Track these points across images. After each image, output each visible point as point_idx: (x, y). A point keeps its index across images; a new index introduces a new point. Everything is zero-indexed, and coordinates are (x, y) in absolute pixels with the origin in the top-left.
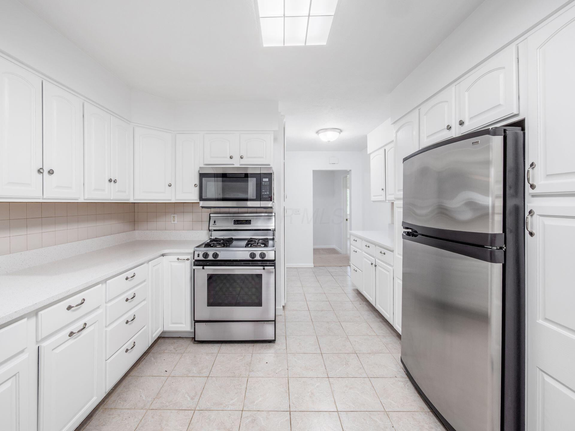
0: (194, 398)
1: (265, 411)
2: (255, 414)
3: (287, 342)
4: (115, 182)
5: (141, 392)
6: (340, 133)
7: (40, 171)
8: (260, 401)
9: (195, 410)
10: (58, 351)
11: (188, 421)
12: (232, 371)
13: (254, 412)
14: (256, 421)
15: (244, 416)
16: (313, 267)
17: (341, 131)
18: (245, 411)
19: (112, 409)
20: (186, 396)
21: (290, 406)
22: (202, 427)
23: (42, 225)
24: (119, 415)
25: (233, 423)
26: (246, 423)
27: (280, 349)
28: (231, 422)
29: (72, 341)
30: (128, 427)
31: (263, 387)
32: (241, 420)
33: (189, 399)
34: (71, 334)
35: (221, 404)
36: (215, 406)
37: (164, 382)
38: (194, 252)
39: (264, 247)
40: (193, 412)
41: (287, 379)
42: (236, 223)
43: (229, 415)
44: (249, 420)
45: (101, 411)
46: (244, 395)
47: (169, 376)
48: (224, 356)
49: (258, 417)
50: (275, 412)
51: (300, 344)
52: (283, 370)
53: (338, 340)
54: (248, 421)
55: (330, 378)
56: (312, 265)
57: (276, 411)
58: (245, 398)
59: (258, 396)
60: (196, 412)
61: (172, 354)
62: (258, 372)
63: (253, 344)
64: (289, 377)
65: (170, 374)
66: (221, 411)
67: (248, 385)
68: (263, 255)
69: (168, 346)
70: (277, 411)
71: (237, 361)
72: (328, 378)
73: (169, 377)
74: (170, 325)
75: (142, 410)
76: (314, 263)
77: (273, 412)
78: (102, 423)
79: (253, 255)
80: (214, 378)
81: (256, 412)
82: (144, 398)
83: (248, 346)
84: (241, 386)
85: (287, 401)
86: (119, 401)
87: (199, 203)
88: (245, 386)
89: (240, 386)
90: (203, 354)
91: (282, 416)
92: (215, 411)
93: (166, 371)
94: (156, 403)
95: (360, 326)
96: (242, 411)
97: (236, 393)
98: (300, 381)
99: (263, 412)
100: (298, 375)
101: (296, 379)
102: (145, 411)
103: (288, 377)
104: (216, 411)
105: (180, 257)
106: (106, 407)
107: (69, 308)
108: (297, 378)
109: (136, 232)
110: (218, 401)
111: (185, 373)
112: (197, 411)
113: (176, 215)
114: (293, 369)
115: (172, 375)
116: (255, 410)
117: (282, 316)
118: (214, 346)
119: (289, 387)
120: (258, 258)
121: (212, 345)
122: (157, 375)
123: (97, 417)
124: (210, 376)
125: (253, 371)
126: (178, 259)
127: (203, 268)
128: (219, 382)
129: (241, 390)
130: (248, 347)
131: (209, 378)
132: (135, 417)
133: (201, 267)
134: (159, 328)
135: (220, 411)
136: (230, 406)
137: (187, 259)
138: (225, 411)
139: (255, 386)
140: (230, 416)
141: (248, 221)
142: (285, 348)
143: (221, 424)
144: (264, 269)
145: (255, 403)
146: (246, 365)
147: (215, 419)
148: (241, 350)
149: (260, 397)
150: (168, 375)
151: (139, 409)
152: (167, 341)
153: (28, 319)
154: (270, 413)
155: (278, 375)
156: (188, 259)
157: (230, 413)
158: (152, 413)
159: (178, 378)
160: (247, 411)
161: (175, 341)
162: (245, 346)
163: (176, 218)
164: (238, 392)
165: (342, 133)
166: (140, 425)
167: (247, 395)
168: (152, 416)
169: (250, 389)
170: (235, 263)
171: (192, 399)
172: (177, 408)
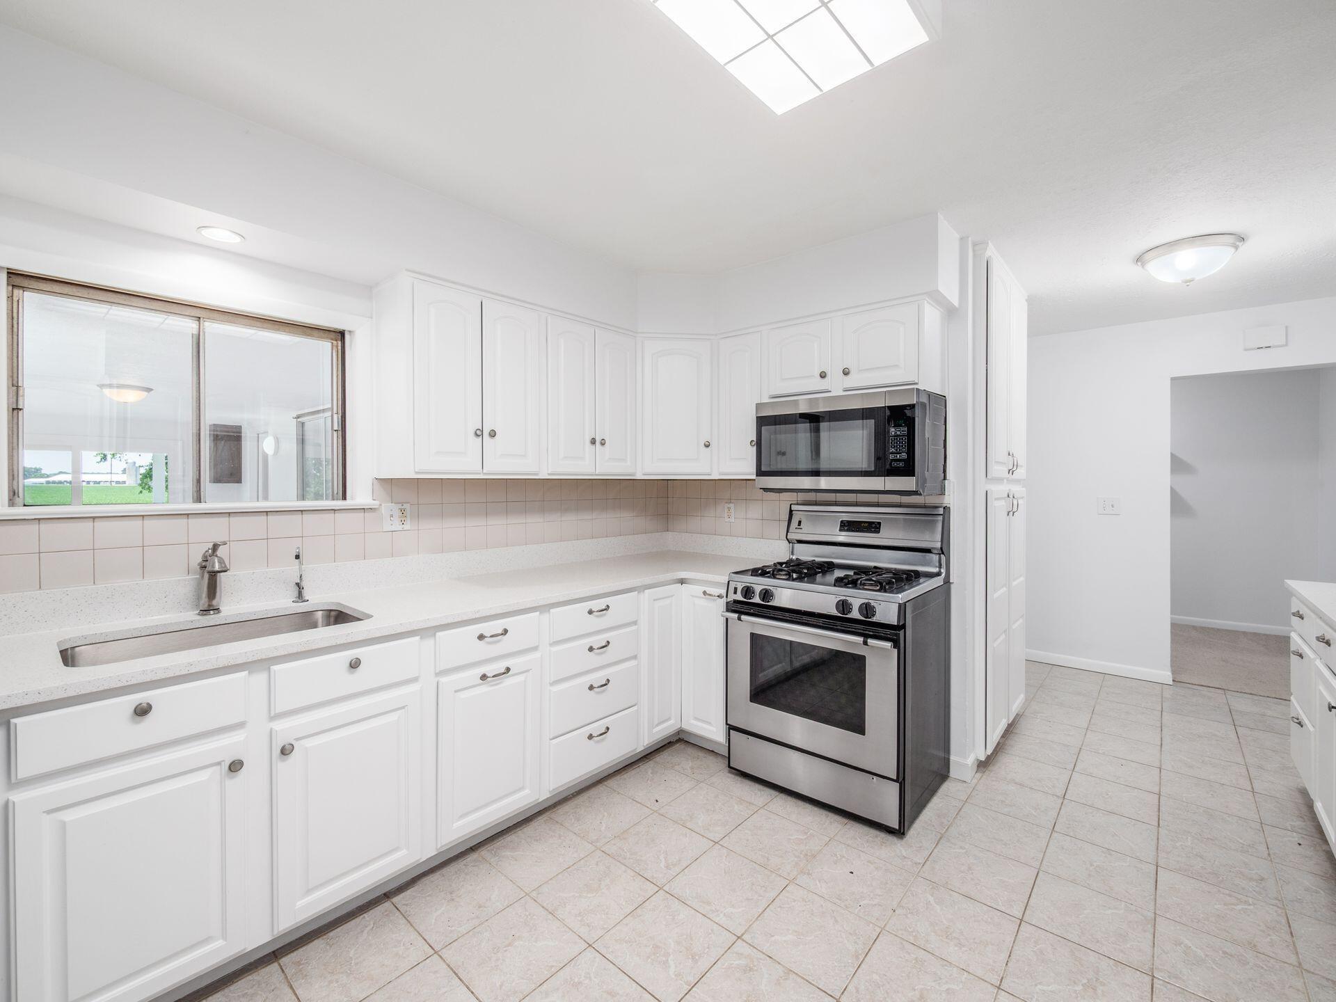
0: (671, 867)
1: (784, 966)
2: (761, 959)
3: (936, 850)
4: (603, 443)
5: (604, 816)
6: (1237, 248)
7: (479, 434)
8: (785, 941)
9: (661, 889)
10: (463, 695)
11: (640, 900)
12: (766, 855)
13: (759, 953)
14: (751, 973)
15: (735, 948)
16: (1171, 683)
17: (1240, 238)
18: (743, 940)
19: (557, 822)
20: (662, 857)
21: (845, 989)
22: (655, 923)
23: (507, 513)
24: (560, 837)
25: (708, 948)
26: (731, 964)
27: (905, 857)
28: (706, 945)
29: (485, 688)
30: (561, 859)
31: (810, 917)
32: (726, 952)
33: (663, 865)
34: (484, 677)
35: (709, 903)
36: (696, 900)
37: (643, 817)
38: (729, 582)
39: (879, 591)
40: (657, 889)
41: (878, 930)
42: (846, 528)
43: (710, 931)
44: (741, 962)
45: (545, 819)
46: (760, 911)
47: (656, 811)
48: (770, 818)
49: (761, 969)
50: (802, 980)
51: (970, 868)
52: (880, 905)
53: (1109, 912)
54: (737, 962)
55: (1003, 993)
56: (1166, 676)
57: (807, 981)
58: (759, 918)
59: (788, 929)
60: (661, 892)
61: (682, 775)
62: (819, 882)
63: (845, 821)
64: (887, 928)
65: (660, 809)
66: (701, 915)
67: (781, 897)
68: (867, 609)
69: (682, 760)
70: (809, 983)
71: (790, 839)
72: (999, 988)
73: (655, 813)
74: (693, 722)
75: (590, 845)
76: (1173, 672)
77: (799, 980)
78: (536, 837)
79: (844, 606)
80: (725, 851)
81: (763, 956)
82: (603, 828)
83: (832, 820)
84: (765, 891)
85: (844, 976)
86: (571, 816)
87: (754, 480)
88: (773, 894)
89: (764, 889)
90: (732, 798)
91: (814, 997)
92: (690, 909)
93: (657, 801)
94: (615, 844)
95: (1239, 907)
96: (739, 938)
97: (748, 899)
98: (909, 954)
99: (778, 966)
100: (911, 938)
101: (902, 943)
102: (593, 848)
103: (883, 929)
104: (693, 911)
105: (709, 590)
106: (553, 816)
107: (481, 637)
108: (904, 943)
109: (670, 535)
110: (707, 895)
111: (683, 818)
112: (664, 893)
113: (732, 505)
114: (907, 917)
115: (662, 811)
116: (764, 951)
117: (965, 785)
118: (762, 793)
119: (869, 950)
120: (855, 614)
121: (761, 787)
122: (640, 801)
123: (536, 824)
124: (721, 843)
125: (809, 874)
126: (705, 593)
127: (739, 619)
128: (729, 863)
129: (760, 898)
130: (831, 822)
131: (717, 846)
132: (577, 851)
133: (736, 616)
134: (669, 719)
135: (698, 914)
136: (722, 915)
137: (718, 596)
138: (708, 921)
139: (793, 906)
140: (710, 934)
141: (874, 525)
142: (922, 861)
143: (686, 938)
144: (865, 643)
145: (773, 939)
146: (802, 856)
147: (683, 923)
148: (811, 822)
149: (790, 932)
150: (656, 809)
151: (588, 842)
152: (690, 750)
153: (421, 638)
154: (792, 976)
155: (862, 911)
156: (720, 596)
157: (715, 928)
158: (599, 857)
159: (668, 820)
160: (747, 943)
161: (701, 754)
162: (827, 817)
163: (732, 510)
164: (752, 899)
165: (1244, 247)
166: (575, 866)
167: (766, 914)
168: (597, 862)
169: (780, 907)
170: (804, 618)
171: (667, 867)
172: (637, 870)
